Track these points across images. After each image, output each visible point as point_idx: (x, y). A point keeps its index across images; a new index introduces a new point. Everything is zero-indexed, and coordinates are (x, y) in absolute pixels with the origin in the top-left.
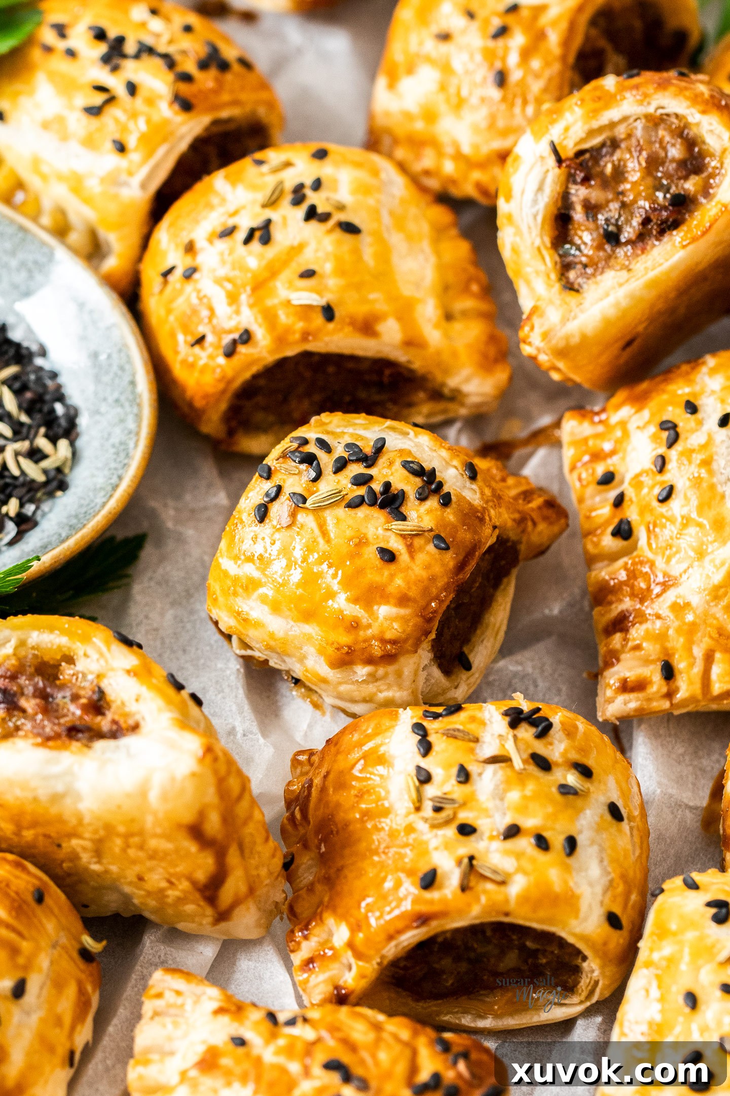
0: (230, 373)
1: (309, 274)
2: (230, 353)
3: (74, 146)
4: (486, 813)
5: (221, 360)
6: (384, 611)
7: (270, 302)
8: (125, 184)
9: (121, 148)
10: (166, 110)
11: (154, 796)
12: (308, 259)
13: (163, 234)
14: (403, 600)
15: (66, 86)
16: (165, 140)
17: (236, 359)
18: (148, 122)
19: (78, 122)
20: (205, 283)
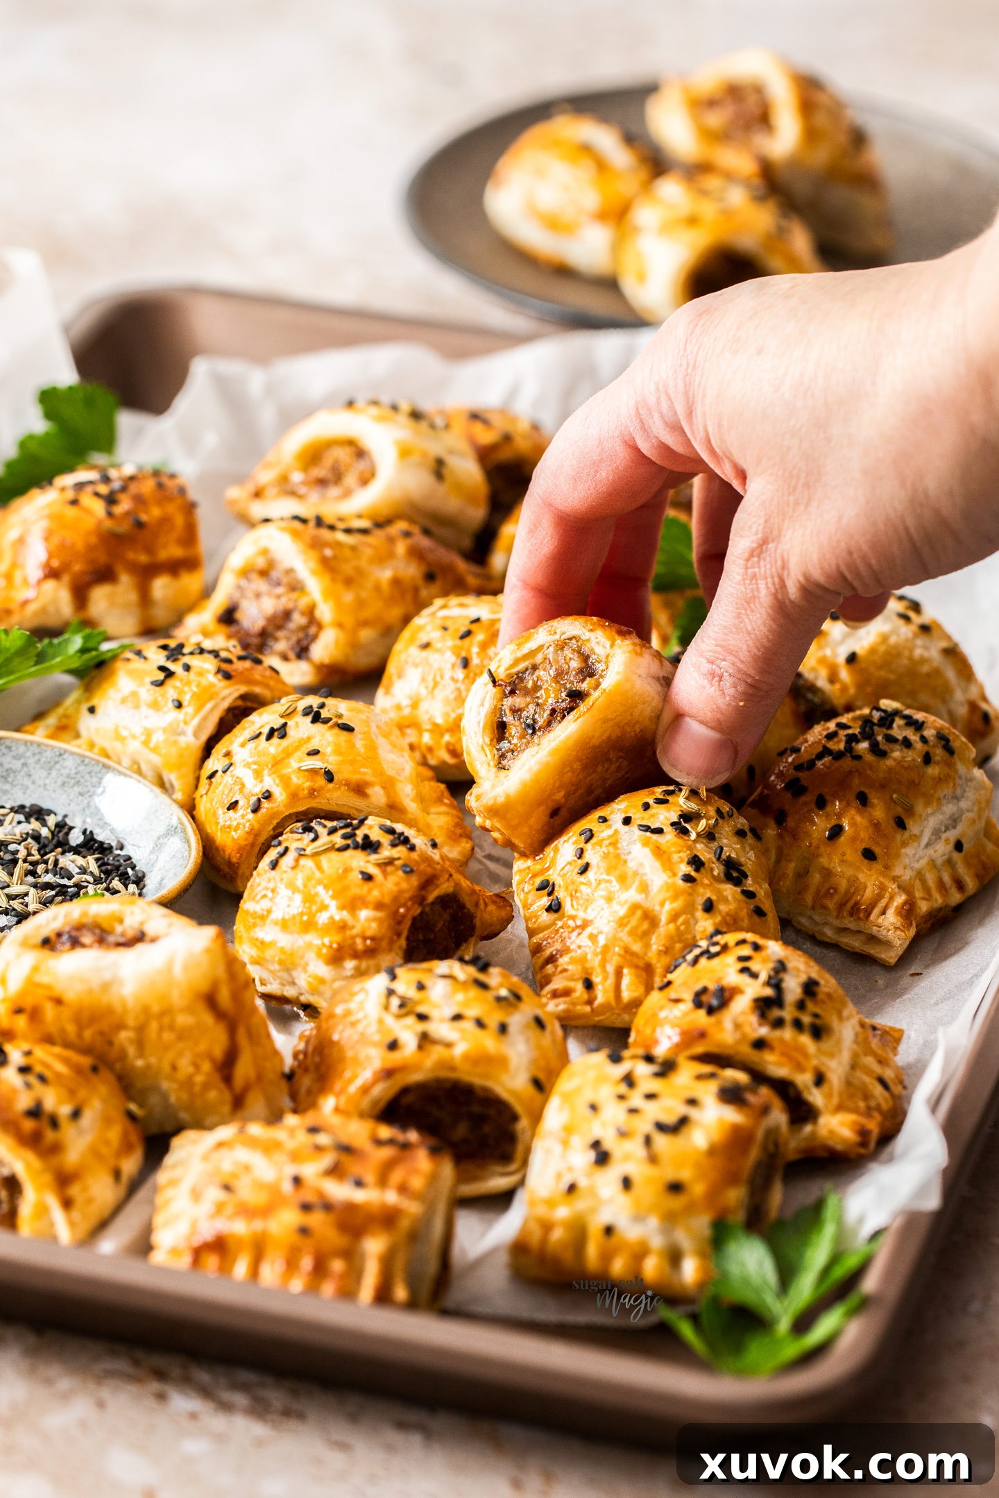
0: (256, 826)
1: (315, 753)
2: (255, 811)
3: (145, 710)
4: (436, 1006)
5: (251, 816)
6: (364, 914)
7: (284, 771)
8: (183, 733)
9: (179, 705)
10: (212, 679)
11: (178, 970)
12: (314, 744)
13: (213, 757)
14: (379, 906)
16: (211, 698)
17: (260, 814)
18: (198, 685)
19: (147, 692)
20: (239, 771)
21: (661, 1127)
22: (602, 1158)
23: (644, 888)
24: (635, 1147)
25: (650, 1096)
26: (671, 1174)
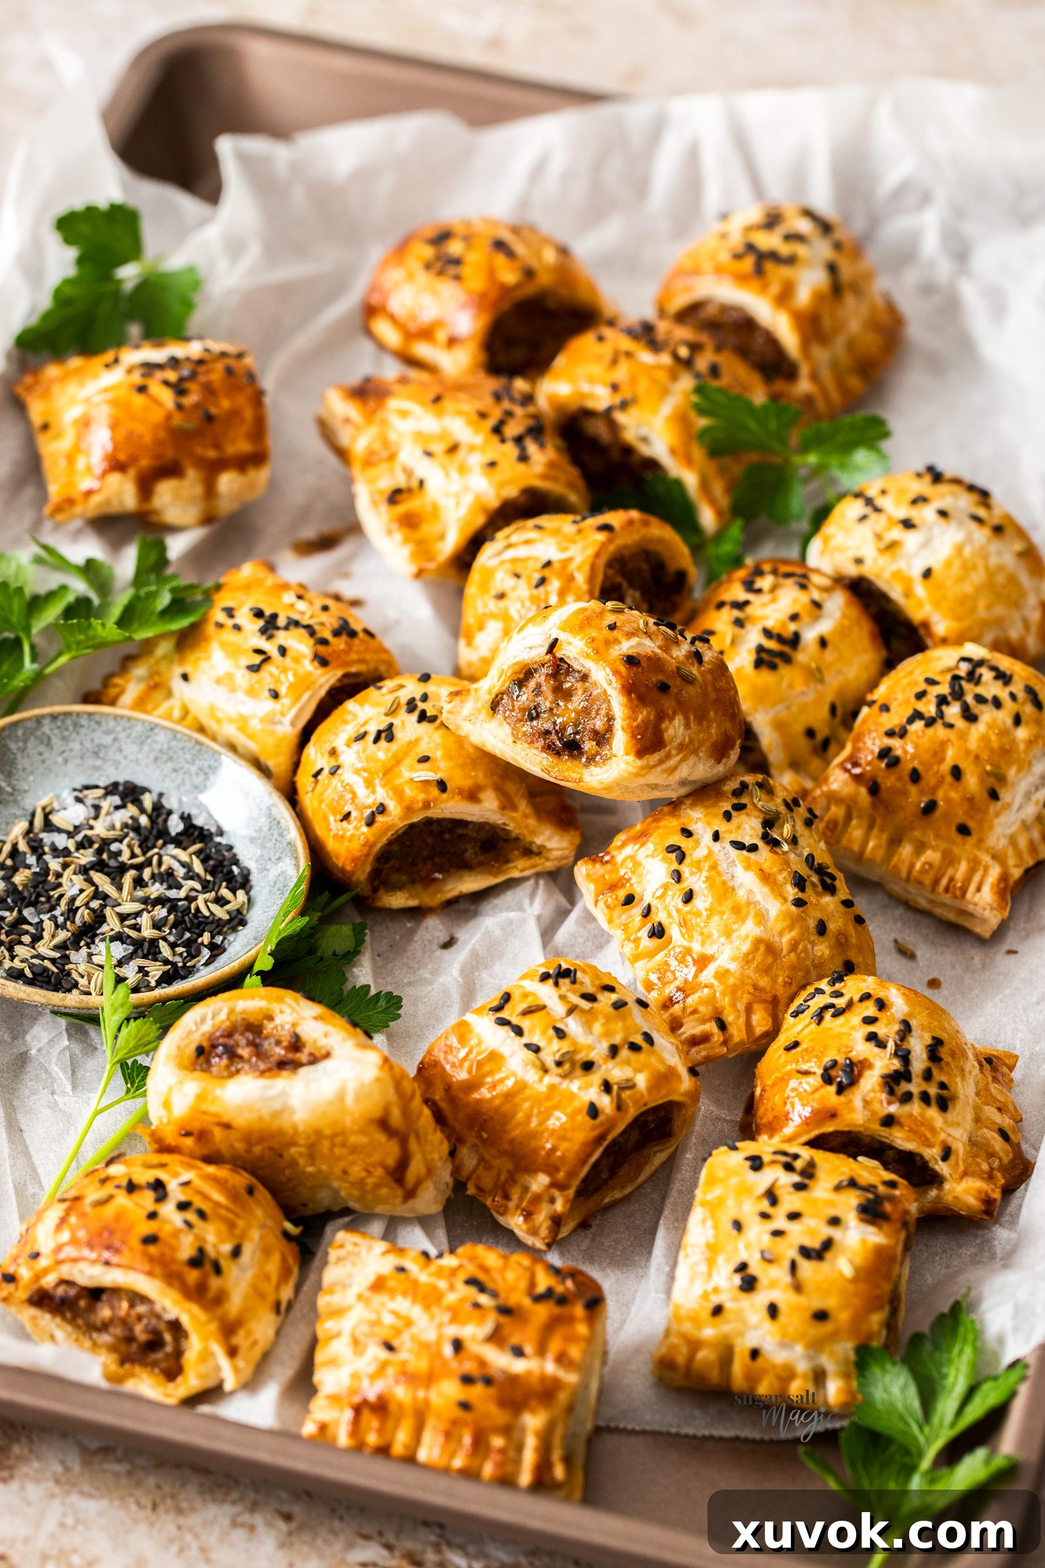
0: (372, 839)
1: (425, 759)
2: (370, 822)
3: (241, 695)
5: (365, 829)
7: (397, 782)
8: (280, 723)
9: (275, 695)
10: (309, 666)
12: (423, 749)
13: (311, 750)
15: (233, 651)
16: (309, 688)
17: (375, 826)
18: (296, 675)
19: (243, 677)
20: (347, 775)
21: (806, 1252)
22: (749, 1284)
23: (761, 918)
24: (779, 1273)
25: (794, 1216)
26: (817, 1303)
